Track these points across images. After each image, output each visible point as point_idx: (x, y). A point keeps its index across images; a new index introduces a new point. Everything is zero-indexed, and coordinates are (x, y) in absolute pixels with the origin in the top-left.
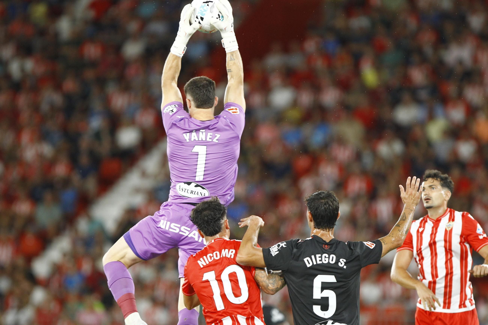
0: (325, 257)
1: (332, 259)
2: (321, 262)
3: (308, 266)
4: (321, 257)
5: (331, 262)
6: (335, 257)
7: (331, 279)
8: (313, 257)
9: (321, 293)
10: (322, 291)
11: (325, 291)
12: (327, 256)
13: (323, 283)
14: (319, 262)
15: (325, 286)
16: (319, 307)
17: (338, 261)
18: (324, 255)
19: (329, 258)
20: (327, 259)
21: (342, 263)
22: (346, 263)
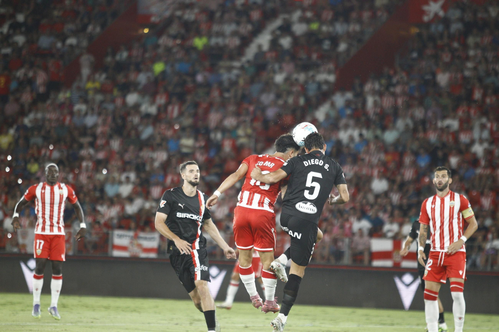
0: (317, 161)
1: (321, 163)
2: (314, 163)
3: (306, 165)
4: (314, 161)
5: (320, 164)
6: (323, 163)
7: (319, 175)
8: (309, 161)
9: (312, 183)
10: (312, 182)
11: (314, 183)
12: (318, 160)
13: (313, 177)
14: (312, 163)
15: (314, 179)
16: (308, 191)
17: (324, 165)
18: (316, 160)
19: (319, 162)
20: (318, 162)
21: (327, 167)
22: (329, 168)
